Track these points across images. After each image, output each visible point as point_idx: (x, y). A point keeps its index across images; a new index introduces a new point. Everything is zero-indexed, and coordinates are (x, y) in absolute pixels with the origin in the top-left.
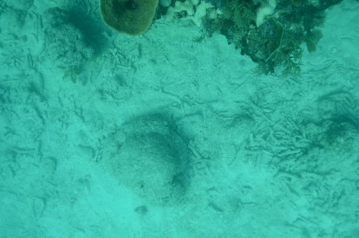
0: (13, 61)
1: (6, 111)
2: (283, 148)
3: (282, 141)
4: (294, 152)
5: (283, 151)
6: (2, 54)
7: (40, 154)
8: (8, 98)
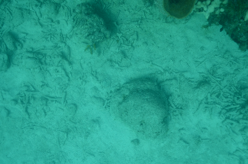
1: (43, 70)
2: (230, 104)
3: (228, 99)
4: (235, 107)
5: (228, 106)
7: (66, 101)
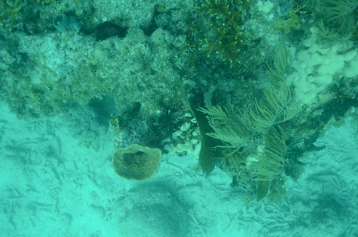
1: (27, 170)
2: (273, 220)
3: (273, 215)
4: (281, 225)
5: (272, 223)
7: (57, 210)
8: (29, 159)
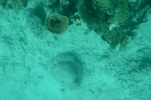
0: (14, 28)
2: (121, 70)
3: (121, 67)
4: (125, 72)
5: (120, 71)
6: (10, 25)
7: (24, 66)
8: (12, 43)
